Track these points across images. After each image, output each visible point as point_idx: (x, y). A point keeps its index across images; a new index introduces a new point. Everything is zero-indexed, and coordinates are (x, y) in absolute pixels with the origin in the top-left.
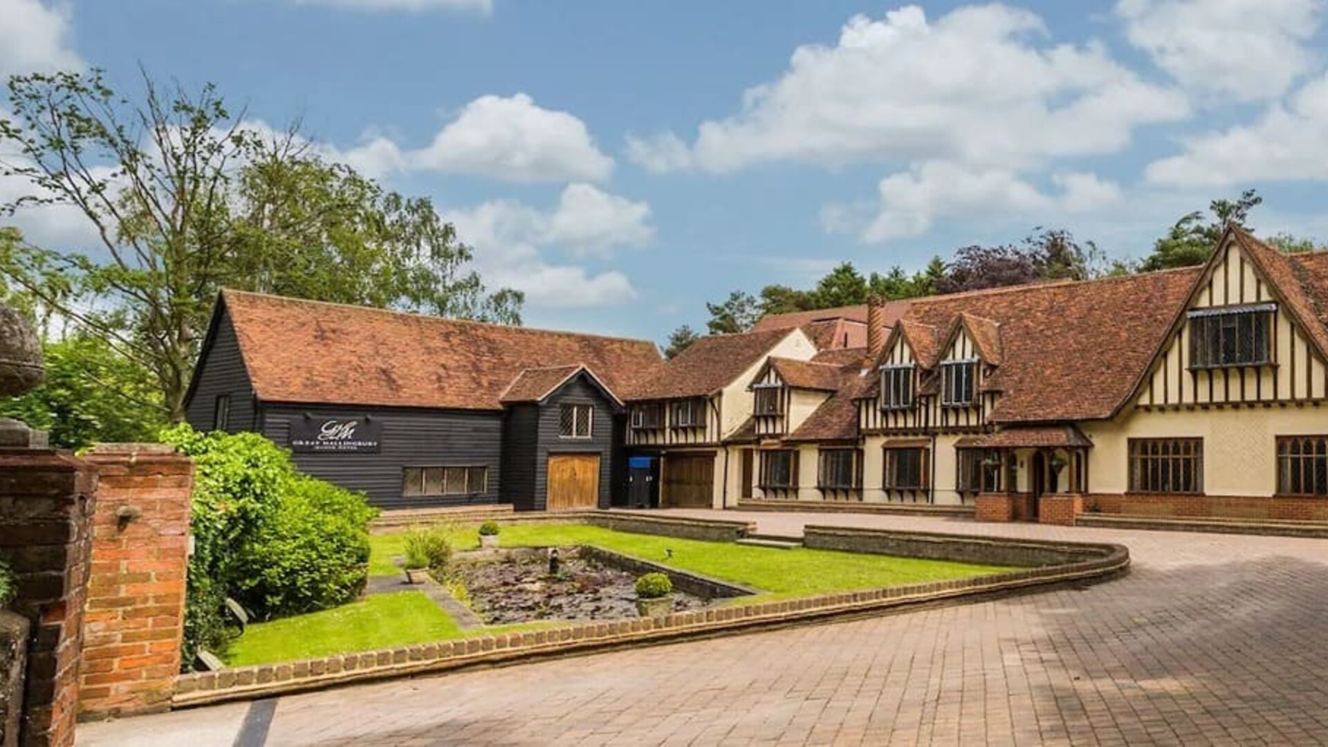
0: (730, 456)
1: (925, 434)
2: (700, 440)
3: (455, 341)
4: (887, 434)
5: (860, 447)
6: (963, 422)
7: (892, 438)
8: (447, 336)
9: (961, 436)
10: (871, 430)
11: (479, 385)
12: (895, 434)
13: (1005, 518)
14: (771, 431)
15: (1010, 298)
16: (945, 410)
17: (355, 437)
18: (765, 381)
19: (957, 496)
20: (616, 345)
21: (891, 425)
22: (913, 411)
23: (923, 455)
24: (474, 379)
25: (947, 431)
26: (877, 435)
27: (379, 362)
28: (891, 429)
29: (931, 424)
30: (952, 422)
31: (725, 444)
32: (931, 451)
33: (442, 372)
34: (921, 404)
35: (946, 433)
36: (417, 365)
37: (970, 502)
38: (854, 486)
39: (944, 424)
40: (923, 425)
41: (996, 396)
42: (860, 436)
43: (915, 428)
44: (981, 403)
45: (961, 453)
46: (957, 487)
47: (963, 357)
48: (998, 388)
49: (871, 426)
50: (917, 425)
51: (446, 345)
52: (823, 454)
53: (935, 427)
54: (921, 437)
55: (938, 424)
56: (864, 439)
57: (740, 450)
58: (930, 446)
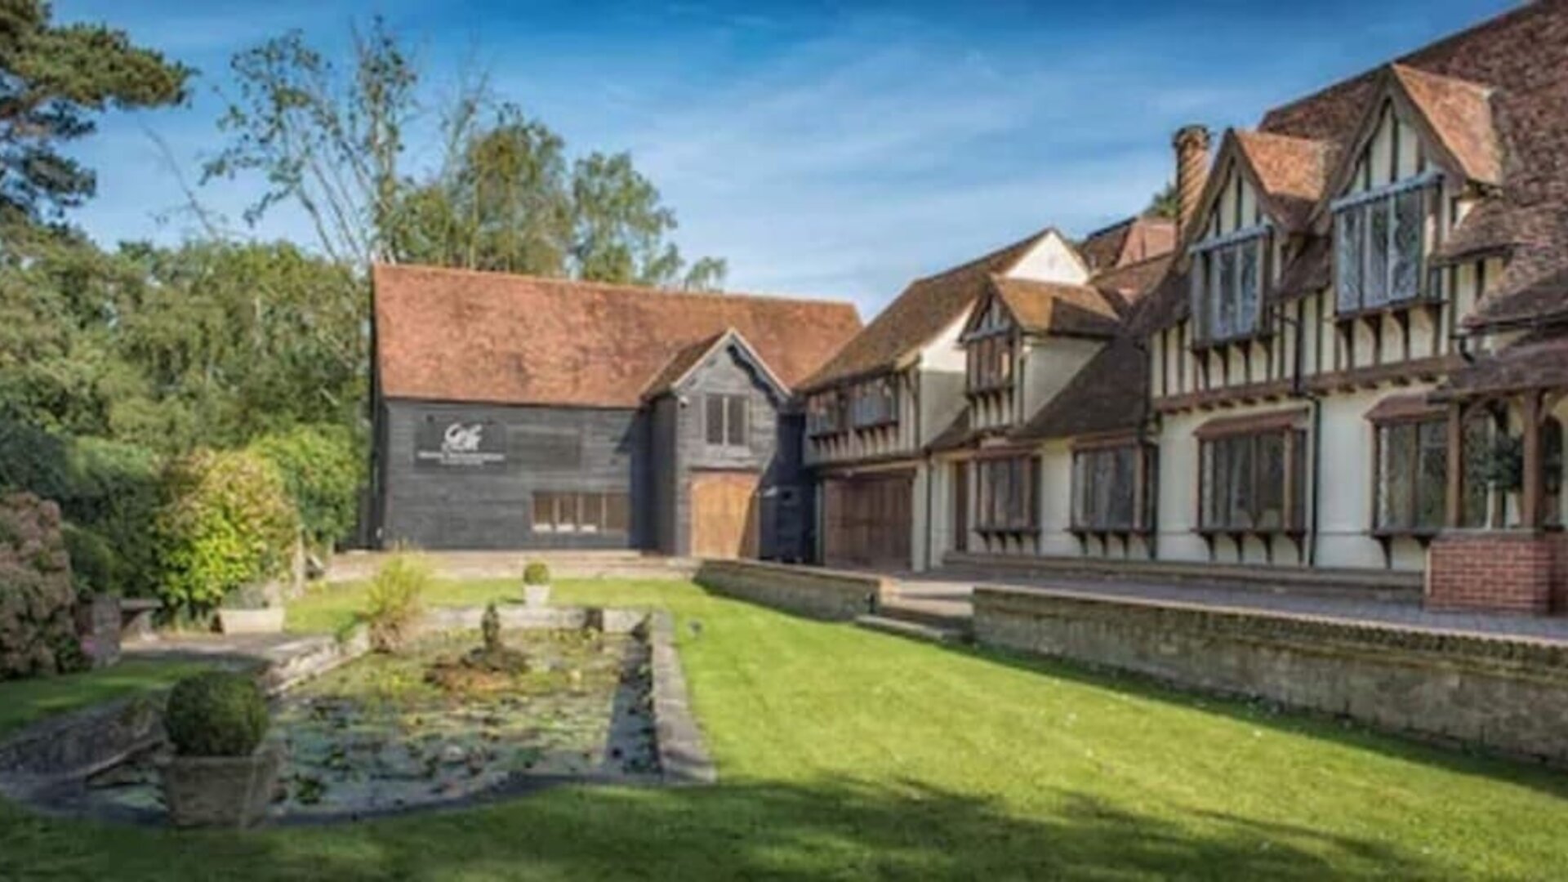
0: (935, 476)
1: (1296, 394)
2: (892, 448)
3: (601, 314)
4: (1206, 407)
5: (1153, 440)
6: (1392, 352)
7: (1219, 413)
8: (591, 308)
9: (1388, 391)
10: (1173, 399)
11: (621, 373)
12: (1226, 404)
13: (1525, 599)
14: (994, 422)
15: (1527, 24)
16: (1345, 327)
17: (482, 447)
18: (985, 324)
19: (1377, 546)
20: (800, 312)
21: (1216, 381)
22: (1266, 339)
23: (1288, 444)
24: (614, 366)
25: (1351, 382)
26: (1187, 410)
27: (512, 347)
28: (1216, 391)
29: (1309, 369)
30: (1364, 356)
31: (928, 452)
32: (1310, 436)
33: (580, 356)
34: (1283, 320)
35: (1348, 389)
36: (554, 347)
37: (1412, 561)
38: (1137, 525)
39: (1344, 364)
40: (1289, 372)
41: (1493, 264)
42: (1151, 416)
43: (1269, 382)
44: (1445, 296)
45: (1384, 431)
46: (1375, 523)
47: (1394, 178)
48: (1499, 237)
49: (1173, 389)
50: (1275, 374)
51: (590, 319)
52: (1081, 458)
53: (1318, 375)
54: (1285, 405)
55: (1328, 365)
56: (1158, 419)
57: (951, 463)
58: (1308, 424)
